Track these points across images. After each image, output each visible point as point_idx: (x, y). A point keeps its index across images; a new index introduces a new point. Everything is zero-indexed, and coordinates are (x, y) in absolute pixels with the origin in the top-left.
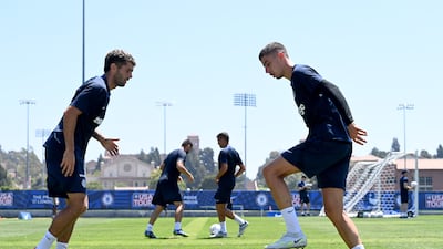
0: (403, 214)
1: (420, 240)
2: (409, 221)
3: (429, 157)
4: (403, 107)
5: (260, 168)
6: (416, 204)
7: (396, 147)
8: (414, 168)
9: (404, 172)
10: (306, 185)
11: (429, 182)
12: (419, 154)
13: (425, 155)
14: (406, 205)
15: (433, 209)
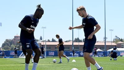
0: (42, 57)
1: (45, 64)
2: (43, 59)
3: (50, 41)
4: (43, 28)
5: (3, 44)
6: (45, 54)
7: (41, 39)
8: (45, 44)
9: (43, 45)
10: (17, 49)
11: (50, 48)
12: (47, 41)
13: (49, 41)
14: (43, 55)
15: (50, 56)
